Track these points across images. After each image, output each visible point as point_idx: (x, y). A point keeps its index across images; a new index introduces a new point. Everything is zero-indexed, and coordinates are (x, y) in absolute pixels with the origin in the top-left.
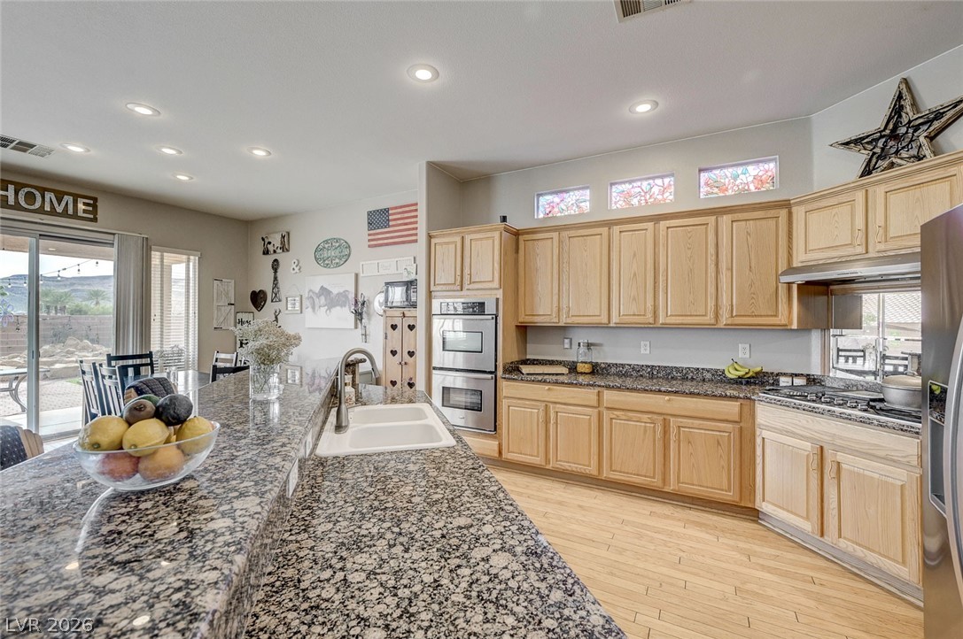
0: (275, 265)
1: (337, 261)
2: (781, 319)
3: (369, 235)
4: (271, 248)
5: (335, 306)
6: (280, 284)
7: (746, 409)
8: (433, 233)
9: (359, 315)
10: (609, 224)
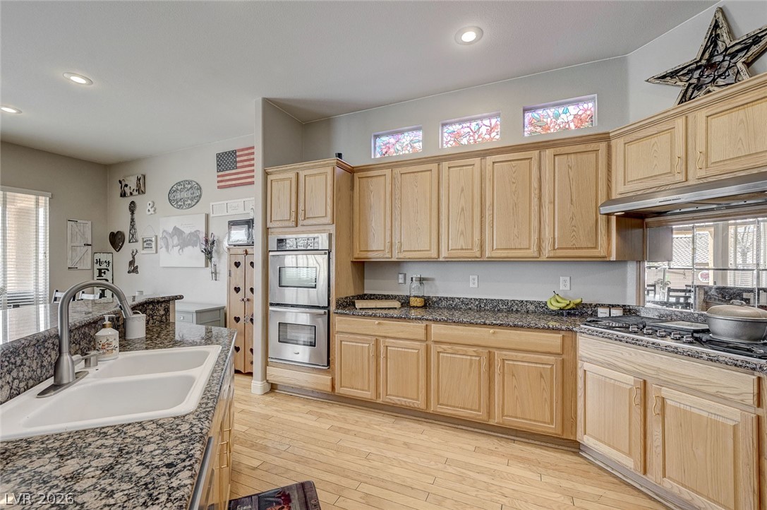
0: (132, 208)
1: (189, 202)
2: (601, 251)
3: (218, 176)
4: (128, 190)
5: (187, 246)
6: (137, 225)
7: (568, 341)
8: (269, 170)
9: (209, 254)
10: (439, 160)
